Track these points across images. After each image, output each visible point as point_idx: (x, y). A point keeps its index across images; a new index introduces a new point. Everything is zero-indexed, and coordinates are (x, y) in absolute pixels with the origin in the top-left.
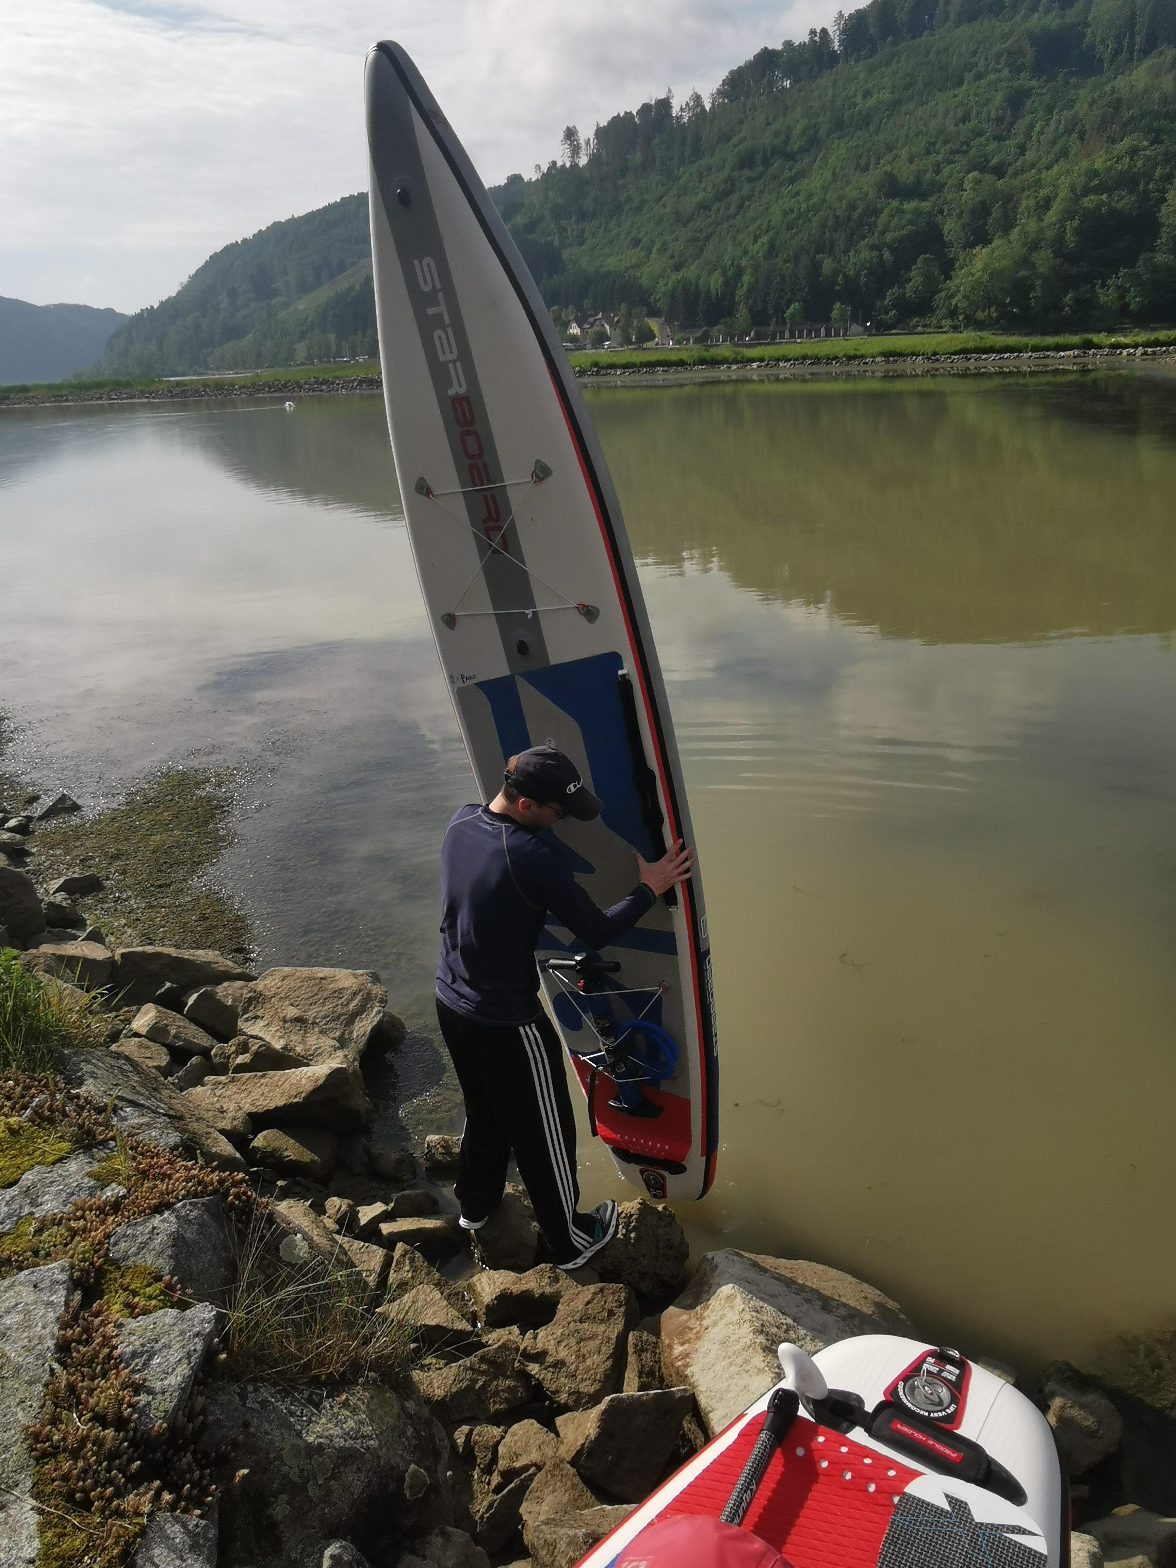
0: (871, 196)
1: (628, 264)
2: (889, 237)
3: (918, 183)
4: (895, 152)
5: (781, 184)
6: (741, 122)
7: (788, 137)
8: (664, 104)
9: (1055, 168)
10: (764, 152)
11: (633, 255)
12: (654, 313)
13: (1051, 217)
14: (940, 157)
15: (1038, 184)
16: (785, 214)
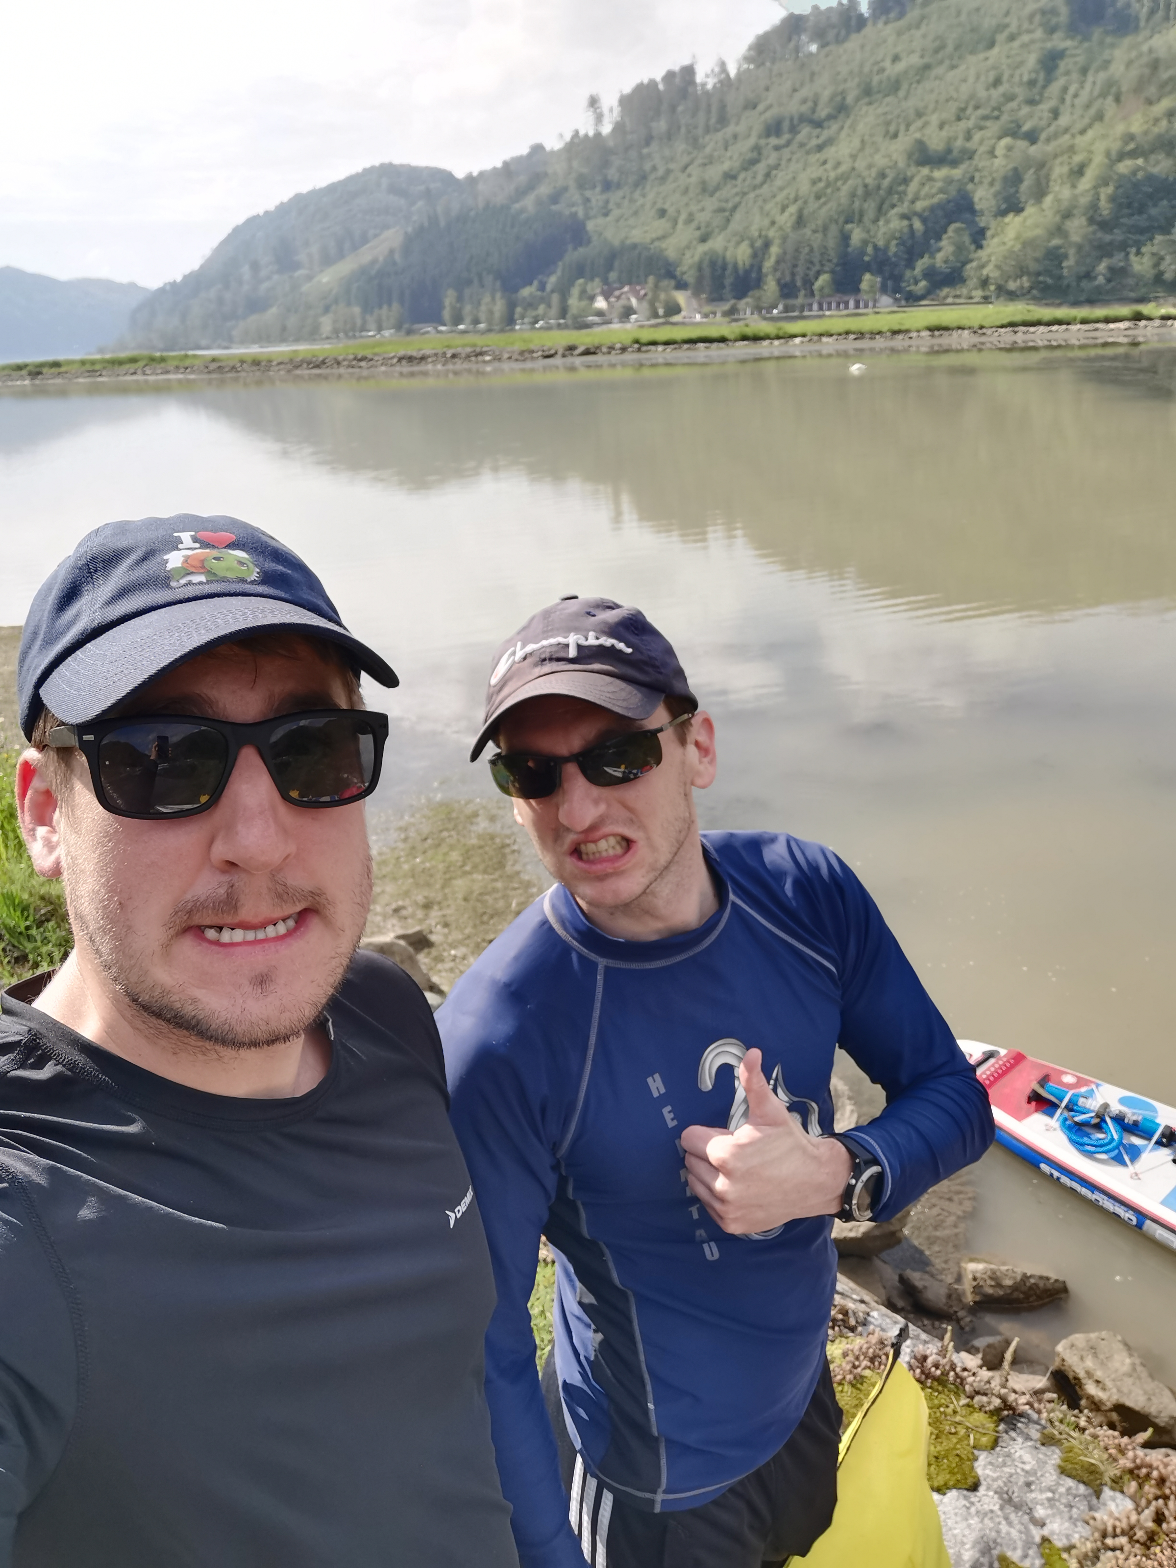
0: (901, 164)
1: (654, 236)
2: (919, 206)
3: (949, 151)
4: (924, 119)
5: (808, 153)
6: (767, 89)
7: (816, 103)
8: (689, 71)
9: (1090, 133)
10: (792, 119)
11: (660, 226)
12: (681, 286)
13: (1086, 183)
14: (971, 124)
15: (1071, 150)
16: (814, 182)
